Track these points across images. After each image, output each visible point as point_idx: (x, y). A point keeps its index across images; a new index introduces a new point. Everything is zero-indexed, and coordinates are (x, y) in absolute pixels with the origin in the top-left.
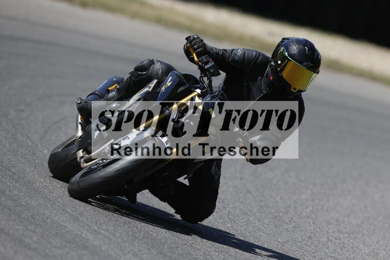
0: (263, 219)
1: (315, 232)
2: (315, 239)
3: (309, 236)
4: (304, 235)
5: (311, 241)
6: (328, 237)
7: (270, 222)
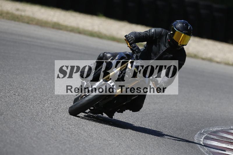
0: (24, 120)
1: (55, 126)
2: (55, 130)
3: (51, 128)
4: (48, 128)
5: (53, 131)
6: (63, 128)
7: (28, 121)
